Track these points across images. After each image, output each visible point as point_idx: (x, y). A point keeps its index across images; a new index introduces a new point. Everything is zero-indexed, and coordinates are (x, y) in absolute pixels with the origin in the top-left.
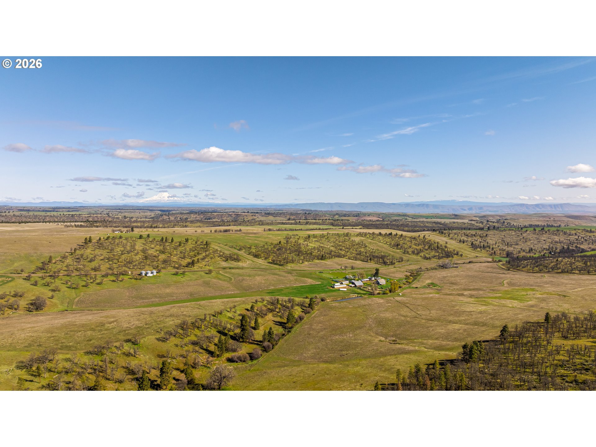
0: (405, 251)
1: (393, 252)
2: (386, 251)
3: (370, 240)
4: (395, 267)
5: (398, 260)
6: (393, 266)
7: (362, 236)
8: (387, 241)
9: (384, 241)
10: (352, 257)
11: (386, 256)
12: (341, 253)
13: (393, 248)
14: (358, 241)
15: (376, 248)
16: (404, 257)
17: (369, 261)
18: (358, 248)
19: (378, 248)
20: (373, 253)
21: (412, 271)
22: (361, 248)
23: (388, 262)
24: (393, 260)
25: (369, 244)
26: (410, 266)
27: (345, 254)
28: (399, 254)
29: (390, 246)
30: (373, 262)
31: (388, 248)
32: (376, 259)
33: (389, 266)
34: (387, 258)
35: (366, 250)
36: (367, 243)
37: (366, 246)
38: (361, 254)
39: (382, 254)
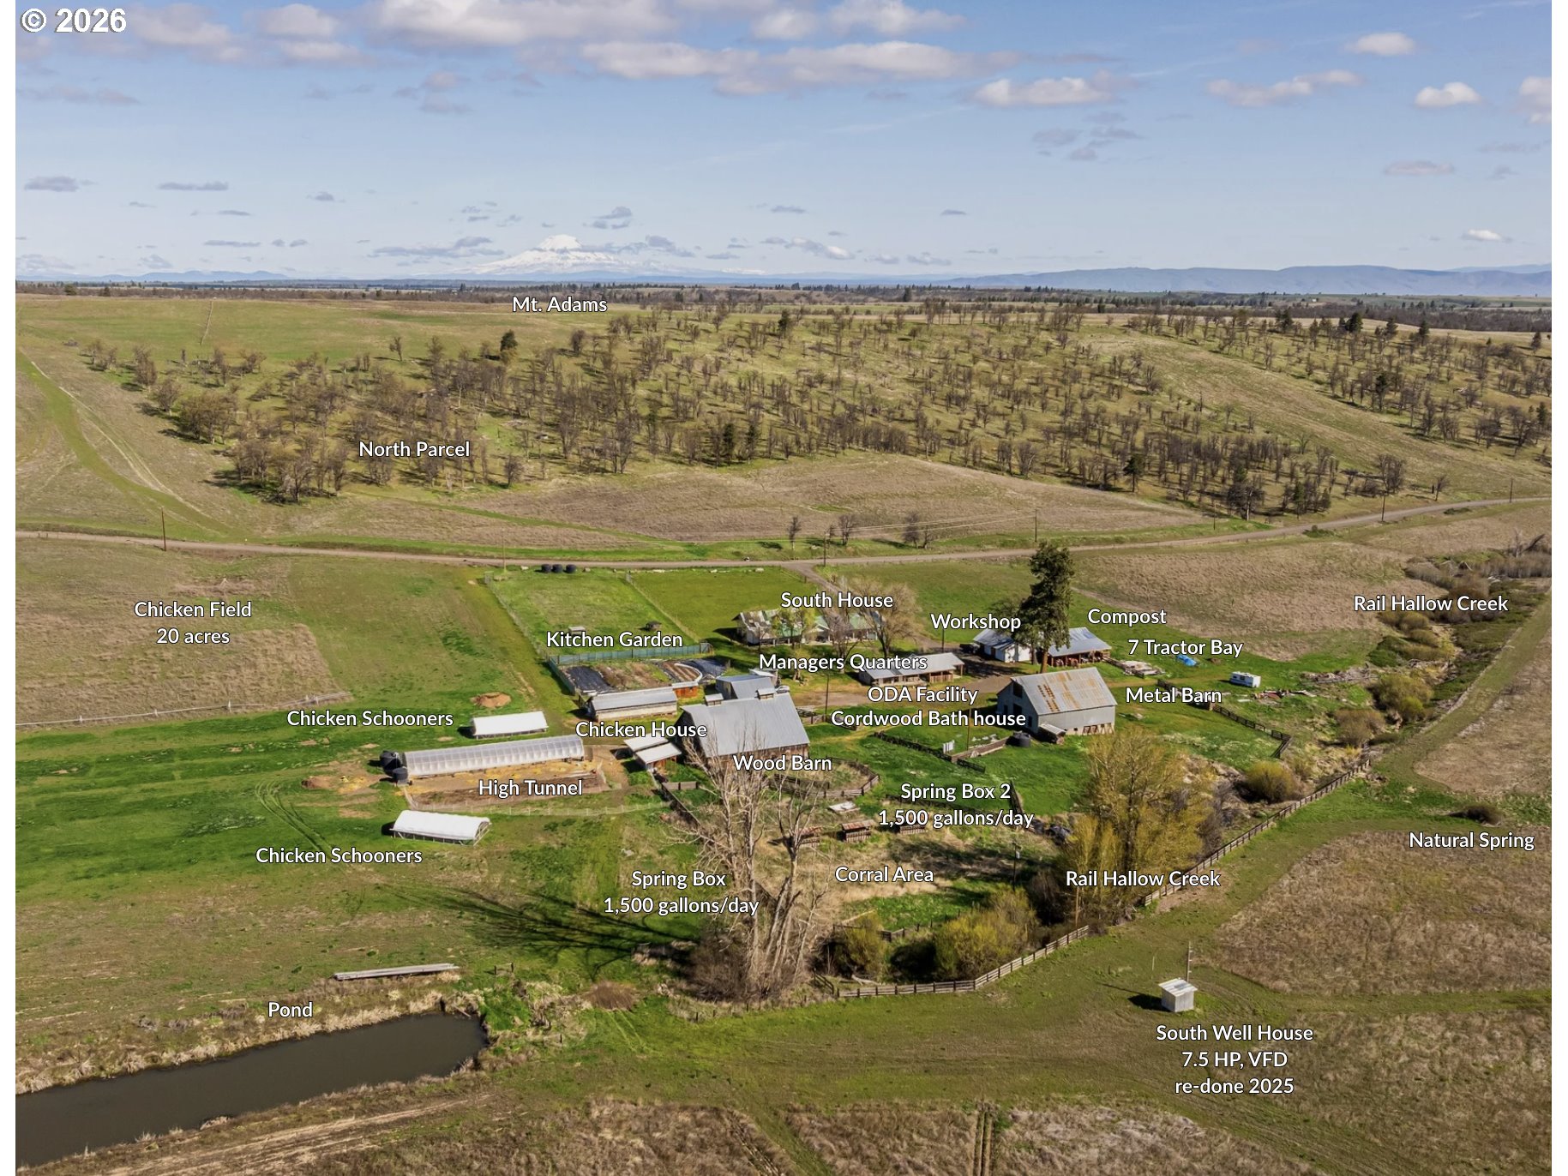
0: (1428, 422)
1: (1342, 425)
2: (1290, 418)
3: (1204, 355)
4: (1315, 533)
5: (1359, 482)
6: (1309, 522)
7: (1158, 333)
8: (1316, 359)
9: (1300, 361)
10: (1004, 452)
11: (1276, 450)
12: (938, 422)
13: (1348, 398)
14: (1117, 360)
15: (1226, 399)
16: (1412, 460)
17: (1122, 482)
18: (1090, 395)
19: (1242, 398)
20: (1189, 428)
21: (1463, 567)
22: (1114, 397)
23: (1273, 493)
24: (1319, 481)
25: (1190, 372)
26: (1447, 523)
27: (960, 427)
28: (1384, 441)
29: (1330, 391)
30: (1149, 489)
31: (1308, 403)
32: (1185, 469)
33: (1260, 527)
34: (1279, 466)
35: (1144, 410)
36: (1174, 369)
37: (1153, 386)
38: (1085, 431)
39: (1248, 436)
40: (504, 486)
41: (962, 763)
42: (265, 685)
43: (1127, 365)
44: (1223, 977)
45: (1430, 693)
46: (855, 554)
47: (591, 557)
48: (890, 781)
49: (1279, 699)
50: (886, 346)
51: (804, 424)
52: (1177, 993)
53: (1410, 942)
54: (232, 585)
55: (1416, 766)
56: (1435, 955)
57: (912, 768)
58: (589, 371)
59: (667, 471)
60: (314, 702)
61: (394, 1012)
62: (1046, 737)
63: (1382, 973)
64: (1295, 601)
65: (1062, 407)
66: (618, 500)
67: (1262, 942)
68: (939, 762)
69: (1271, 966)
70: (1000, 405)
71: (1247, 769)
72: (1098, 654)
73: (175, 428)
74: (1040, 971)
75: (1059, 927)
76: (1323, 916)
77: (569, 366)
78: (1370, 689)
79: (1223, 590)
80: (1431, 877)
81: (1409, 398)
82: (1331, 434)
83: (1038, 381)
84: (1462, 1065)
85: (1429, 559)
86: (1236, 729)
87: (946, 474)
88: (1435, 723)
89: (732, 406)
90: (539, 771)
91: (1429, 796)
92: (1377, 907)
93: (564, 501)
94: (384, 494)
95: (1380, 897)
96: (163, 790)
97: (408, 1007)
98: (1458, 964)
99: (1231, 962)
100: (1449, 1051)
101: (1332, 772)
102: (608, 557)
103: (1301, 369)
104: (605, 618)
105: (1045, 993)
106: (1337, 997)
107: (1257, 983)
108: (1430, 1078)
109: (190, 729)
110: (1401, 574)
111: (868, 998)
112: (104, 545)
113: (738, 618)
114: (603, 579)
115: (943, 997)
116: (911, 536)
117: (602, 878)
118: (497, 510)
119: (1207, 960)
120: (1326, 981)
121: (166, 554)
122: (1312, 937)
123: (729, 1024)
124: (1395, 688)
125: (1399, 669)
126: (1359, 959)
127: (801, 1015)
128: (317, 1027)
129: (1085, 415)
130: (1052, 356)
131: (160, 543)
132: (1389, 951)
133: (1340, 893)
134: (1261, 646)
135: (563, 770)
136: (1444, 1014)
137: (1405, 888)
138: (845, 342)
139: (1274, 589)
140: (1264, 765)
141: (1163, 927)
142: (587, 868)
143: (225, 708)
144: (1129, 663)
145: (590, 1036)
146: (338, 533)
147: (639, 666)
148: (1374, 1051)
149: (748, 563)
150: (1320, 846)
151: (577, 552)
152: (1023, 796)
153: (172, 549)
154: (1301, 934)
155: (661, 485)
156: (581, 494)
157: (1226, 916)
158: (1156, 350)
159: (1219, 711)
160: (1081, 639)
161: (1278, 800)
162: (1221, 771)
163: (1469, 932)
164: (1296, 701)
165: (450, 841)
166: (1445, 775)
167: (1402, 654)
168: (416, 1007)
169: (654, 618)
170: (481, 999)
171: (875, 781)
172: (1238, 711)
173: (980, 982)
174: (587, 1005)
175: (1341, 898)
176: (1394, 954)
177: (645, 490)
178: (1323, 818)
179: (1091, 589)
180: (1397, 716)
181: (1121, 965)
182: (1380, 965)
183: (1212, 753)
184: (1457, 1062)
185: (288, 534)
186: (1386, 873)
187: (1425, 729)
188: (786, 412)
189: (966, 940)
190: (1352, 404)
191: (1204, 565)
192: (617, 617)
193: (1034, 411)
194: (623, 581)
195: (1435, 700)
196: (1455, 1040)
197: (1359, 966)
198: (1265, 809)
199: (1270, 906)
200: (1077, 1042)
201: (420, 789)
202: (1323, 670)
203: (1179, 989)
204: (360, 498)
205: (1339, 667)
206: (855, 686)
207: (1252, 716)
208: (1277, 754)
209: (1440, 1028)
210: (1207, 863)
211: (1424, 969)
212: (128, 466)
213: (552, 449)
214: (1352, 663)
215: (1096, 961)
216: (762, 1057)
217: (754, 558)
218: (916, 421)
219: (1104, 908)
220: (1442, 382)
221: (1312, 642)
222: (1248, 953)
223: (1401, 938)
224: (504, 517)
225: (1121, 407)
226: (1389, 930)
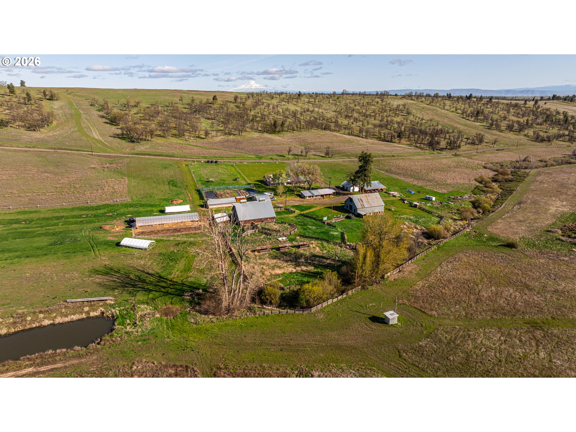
0: (492, 125)
1: (465, 125)
2: (450, 123)
3: (424, 105)
4: (456, 155)
5: (470, 141)
6: (454, 152)
7: (412, 99)
8: (458, 107)
9: (453, 107)
10: (361, 131)
11: (445, 132)
12: (342, 122)
13: (467, 118)
14: (398, 106)
15: (431, 117)
16: (486, 135)
17: (397, 140)
18: (389, 116)
19: (435, 117)
20: (418, 125)
21: (502, 166)
22: (396, 117)
23: (443, 144)
24: (458, 141)
25: (420, 110)
26: (497, 153)
27: (348, 124)
28: (478, 130)
29: (462, 116)
30: (405, 142)
31: (455, 119)
32: (416, 136)
33: (438, 153)
34: (445, 136)
35: (405, 120)
36: (415, 109)
37: (409, 113)
38: (387, 126)
39: (436, 128)
40: (203, 138)
41: (328, 224)
42: (104, 196)
43: (401, 107)
44: (411, 309)
45: (492, 203)
46: (309, 159)
47: (225, 159)
48: (302, 230)
49: (441, 205)
50: (329, 102)
51: (300, 122)
52: (390, 317)
53: (486, 295)
54: (109, 166)
55: (487, 228)
56: (496, 301)
57: (310, 226)
58: (238, 107)
59: (256, 135)
60: (117, 201)
61: (84, 316)
62: (360, 216)
63: (475, 309)
64: (448, 175)
65: (380, 119)
66: (239, 142)
67: (428, 294)
68: (320, 224)
69: (430, 304)
70: (361, 118)
71: (428, 227)
72: (382, 189)
73: (108, 121)
74: (339, 304)
75: (350, 287)
76: (452, 284)
77: (232, 105)
78: (471, 202)
79: (425, 171)
80: (493, 268)
81: (486, 118)
82: (462, 128)
83: (374, 112)
84: (509, 354)
85: (491, 163)
86: (426, 214)
87: (341, 137)
88: (494, 213)
89: (279, 117)
90: (182, 225)
91: (492, 238)
92: (473, 280)
93: (222, 143)
94: (167, 140)
95: (474, 276)
96: (53, 229)
97: (89, 314)
98: (505, 305)
99: (415, 302)
100: (503, 346)
101: (458, 229)
102: (230, 159)
103: (454, 109)
104: (223, 176)
105: (339, 314)
106: (456, 319)
107: (424, 312)
108: (495, 361)
109: (73, 210)
110: (482, 167)
111: (268, 315)
112: (74, 154)
113: (264, 177)
114: (226, 165)
115: (298, 315)
116: (327, 154)
117: (187, 263)
118: (200, 145)
119: (406, 301)
120: (452, 312)
121: (92, 156)
122: (447, 293)
123: (208, 326)
124: (480, 202)
125: (482, 196)
126: (465, 302)
127: (239, 322)
128: (51, 322)
129: (387, 121)
130: (378, 105)
131: (91, 153)
132: (477, 299)
133: (459, 274)
134: (436, 188)
135: (191, 224)
136: (500, 328)
137: (484, 273)
138: (317, 101)
139: (442, 171)
140: (434, 226)
141: (390, 287)
142: (183, 259)
143: (88, 203)
144: (392, 193)
145: (152, 329)
146: (148, 151)
147: (228, 191)
148: (471, 345)
149: (274, 161)
150: (452, 256)
151: (221, 157)
152: (347, 236)
153: (95, 155)
154: (443, 291)
155: (253, 139)
156: (227, 141)
157: (415, 283)
158: (410, 104)
159: (420, 208)
160: (375, 184)
161: (438, 239)
162: (419, 228)
163: (509, 292)
164: (447, 205)
165: (139, 249)
166: (498, 231)
167: (483, 191)
168: (92, 314)
169: (239, 177)
170: (117, 312)
171: (296, 230)
172: (427, 208)
173: (314, 309)
174: (158, 315)
175: (459, 276)
176: (479, 301)
177: (247, 140)
178: (454, 245)
179: (383, 170)
180: (481, 211)
181: (371, 303)
182: (473, 305)
183: (416, 222)
184: (506, 351)
185: (133, 151)
186: (476, 267)
187: (491, 215)
188: (295, 119)
189: (309, 292)
190: (468, 120)
191: (420, 164)
192: (227, 176)
193: (372, 121)
194: (232, 166)
195: (494, 206)
196: (505, 341)
197: (465, 306)
198: (433, 242)
199: (432, 279)
200: (347, 338)
201: (139, 230)
202: (456, 196)
203: (392, 316)
204: (158, 141)
205: (461, 195)
206: (298, 199)
207: (431, 210)
208: (439, 223)
209: (499, 335)
210: (410, 262)
211: (492, 308)
212: (92, 132)
213: (222, 128)
214: (466, 193)
215: (362, 301)
216: (217, 341)
217: (276, 160)
218: (335, 122)
219: (368, 280)
220: (496, 114)
221: (453, 187)
222: (421, 299)
223: (481, 294)
224: (201, 147)
225: (398, 119)
226: (477, 290)
